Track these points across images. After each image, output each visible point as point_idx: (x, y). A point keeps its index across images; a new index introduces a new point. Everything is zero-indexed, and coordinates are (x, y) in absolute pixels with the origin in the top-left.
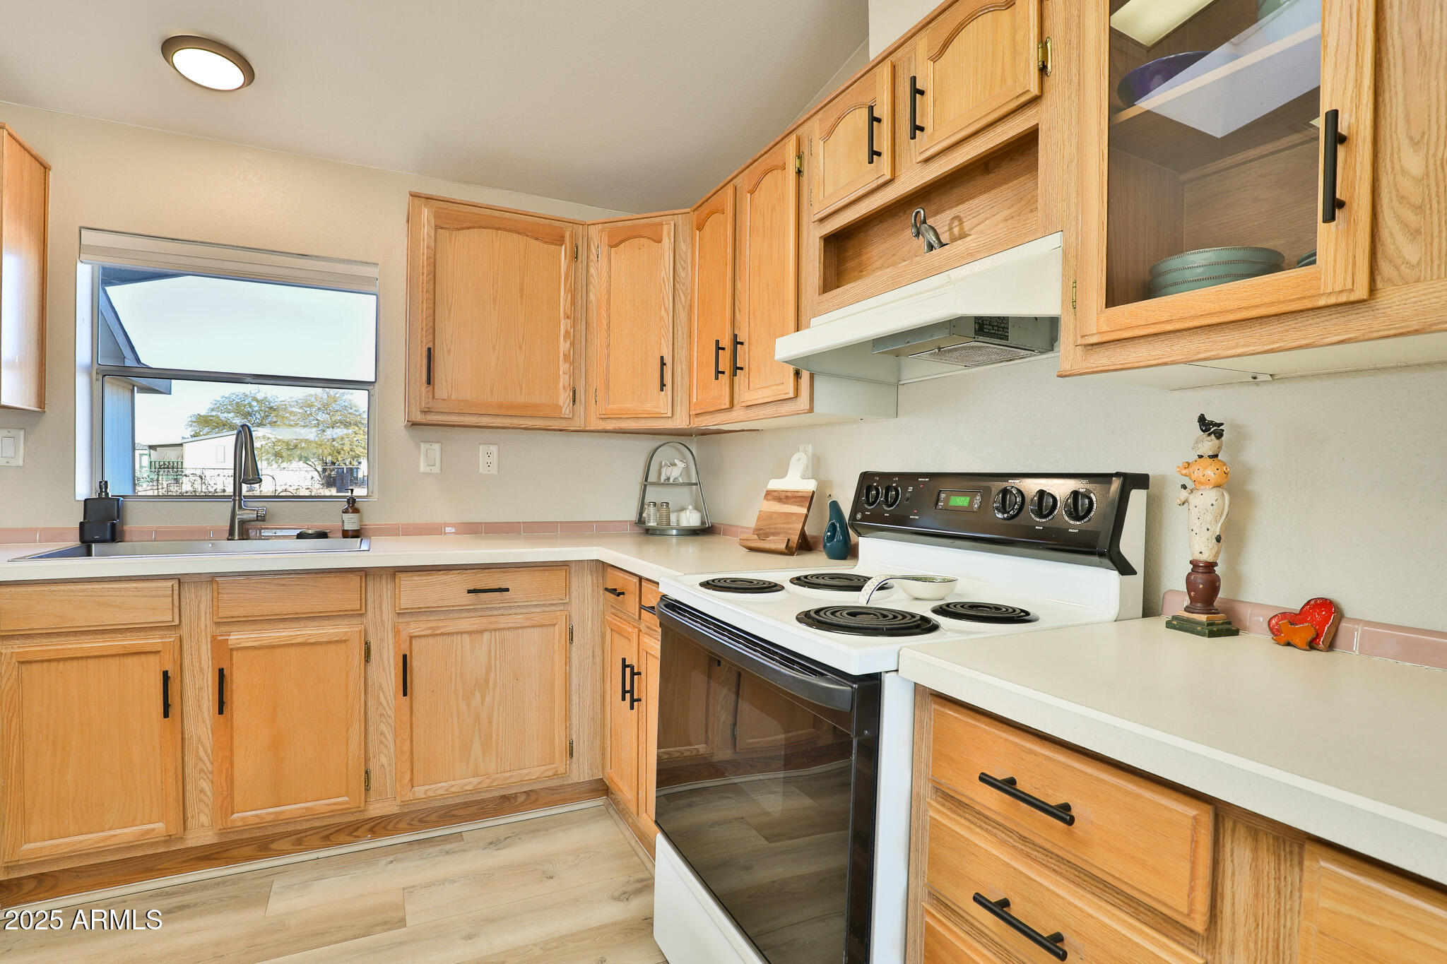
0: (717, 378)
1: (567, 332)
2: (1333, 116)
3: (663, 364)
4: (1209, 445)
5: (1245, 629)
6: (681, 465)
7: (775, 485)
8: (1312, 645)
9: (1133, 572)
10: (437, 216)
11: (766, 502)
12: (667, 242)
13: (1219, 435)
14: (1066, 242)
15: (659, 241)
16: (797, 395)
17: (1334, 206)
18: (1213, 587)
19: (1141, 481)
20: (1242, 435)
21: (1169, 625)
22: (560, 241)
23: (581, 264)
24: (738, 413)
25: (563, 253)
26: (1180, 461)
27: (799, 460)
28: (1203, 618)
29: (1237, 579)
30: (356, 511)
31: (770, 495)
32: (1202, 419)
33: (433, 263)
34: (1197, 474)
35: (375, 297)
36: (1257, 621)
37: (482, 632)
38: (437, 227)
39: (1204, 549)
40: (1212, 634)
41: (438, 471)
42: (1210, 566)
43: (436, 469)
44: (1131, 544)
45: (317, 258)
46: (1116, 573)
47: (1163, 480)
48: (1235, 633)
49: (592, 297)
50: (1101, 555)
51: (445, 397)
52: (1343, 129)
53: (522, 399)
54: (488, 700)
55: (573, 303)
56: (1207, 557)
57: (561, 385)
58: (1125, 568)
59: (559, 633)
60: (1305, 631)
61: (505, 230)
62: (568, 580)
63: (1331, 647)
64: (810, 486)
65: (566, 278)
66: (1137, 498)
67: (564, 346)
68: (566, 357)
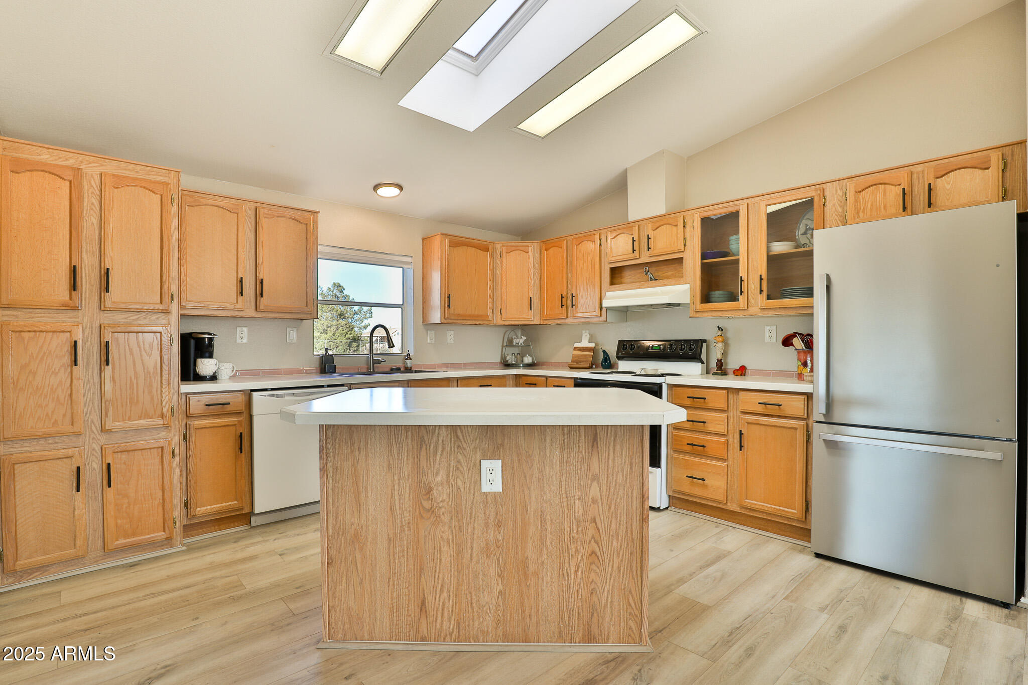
0: (562, 307)
1: (490, 286)
2: (741, 277)
3: (530, 299)
4: (720, 333)
5: (729, 374)
7: (577, 345)
8: (741, 375)
9: (704, 363)
10: (450, 242)
11: (575, 351)
12: (531, 253)
13: (722, 330)
14: (690, 286)
15: (528, 252)
16: (601, 315)
17: (742, 292)
18: (722, 365)
19: (705, 341)
20: (726, 330)
21: (713, 374)
22: (487, 250)
24: (570, 320)
25: (488, 255)
26: (714, 336)
27: (586, 336)
28: (720, 372)
29: (726, 363)
30: (411, 359)
31: (575, 349)
32: (718, 327)
33: (448, 260)
34: (718, 339)
35: (402, 269)
36: (730, 372)
38: (449, 247)
39: (719, 356)
40: (722, 375)
41: (434, 342)
42: (721, 360)
43: (433, 342)
44: (703, 357)
45: (390, 254)
46: (700, 363)
47: (709, 340)
48: (726, 375)
49: (498, 272)
50: (698, 359)
51: (453, 313)
52: (743, 279)
53: (476, 313)
55: (492, 274)
56: (720, 358)
57: (488, 307)
58: (703, 363)
60: (740, 372)
61: (470, 246)
62: (506, 382)
63: (745, 375)
64: (592, 345)
65: (490, 265)
66: (704, 345)
67: (489, 292)
68: (490, 296)
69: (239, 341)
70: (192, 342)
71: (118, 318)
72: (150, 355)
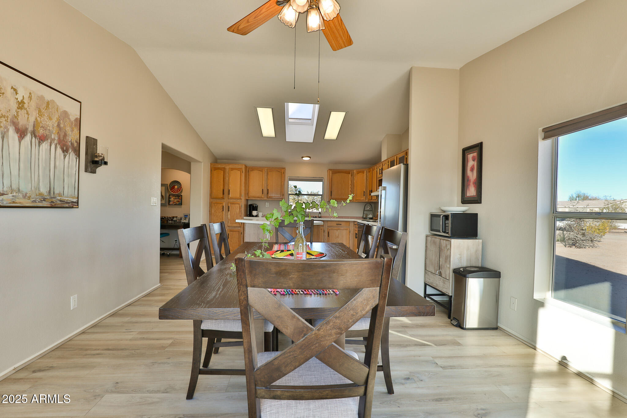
1: (350, 187)
3: (364, 192)
6: (369, 207)
10: (332, 172)
12: (365, 174)
22: (350, 173)
23: (353, 176)
24: (372, 200)
25: (350, 175)
33: (332, 179)
35: (323, 182)
37: (338, 230)
38: (332, 174)
49: (354, 181)
54: (339, 239)
55: (352, 183)
59: (348, 231)
61: (342, 173)
62: (350, 223)
65: (351, 179)
67: (350, 189)
68: (350, 191)
69: (266, 206)
70: (252, 207)
71: (232, 201)
72: (237, 209)
